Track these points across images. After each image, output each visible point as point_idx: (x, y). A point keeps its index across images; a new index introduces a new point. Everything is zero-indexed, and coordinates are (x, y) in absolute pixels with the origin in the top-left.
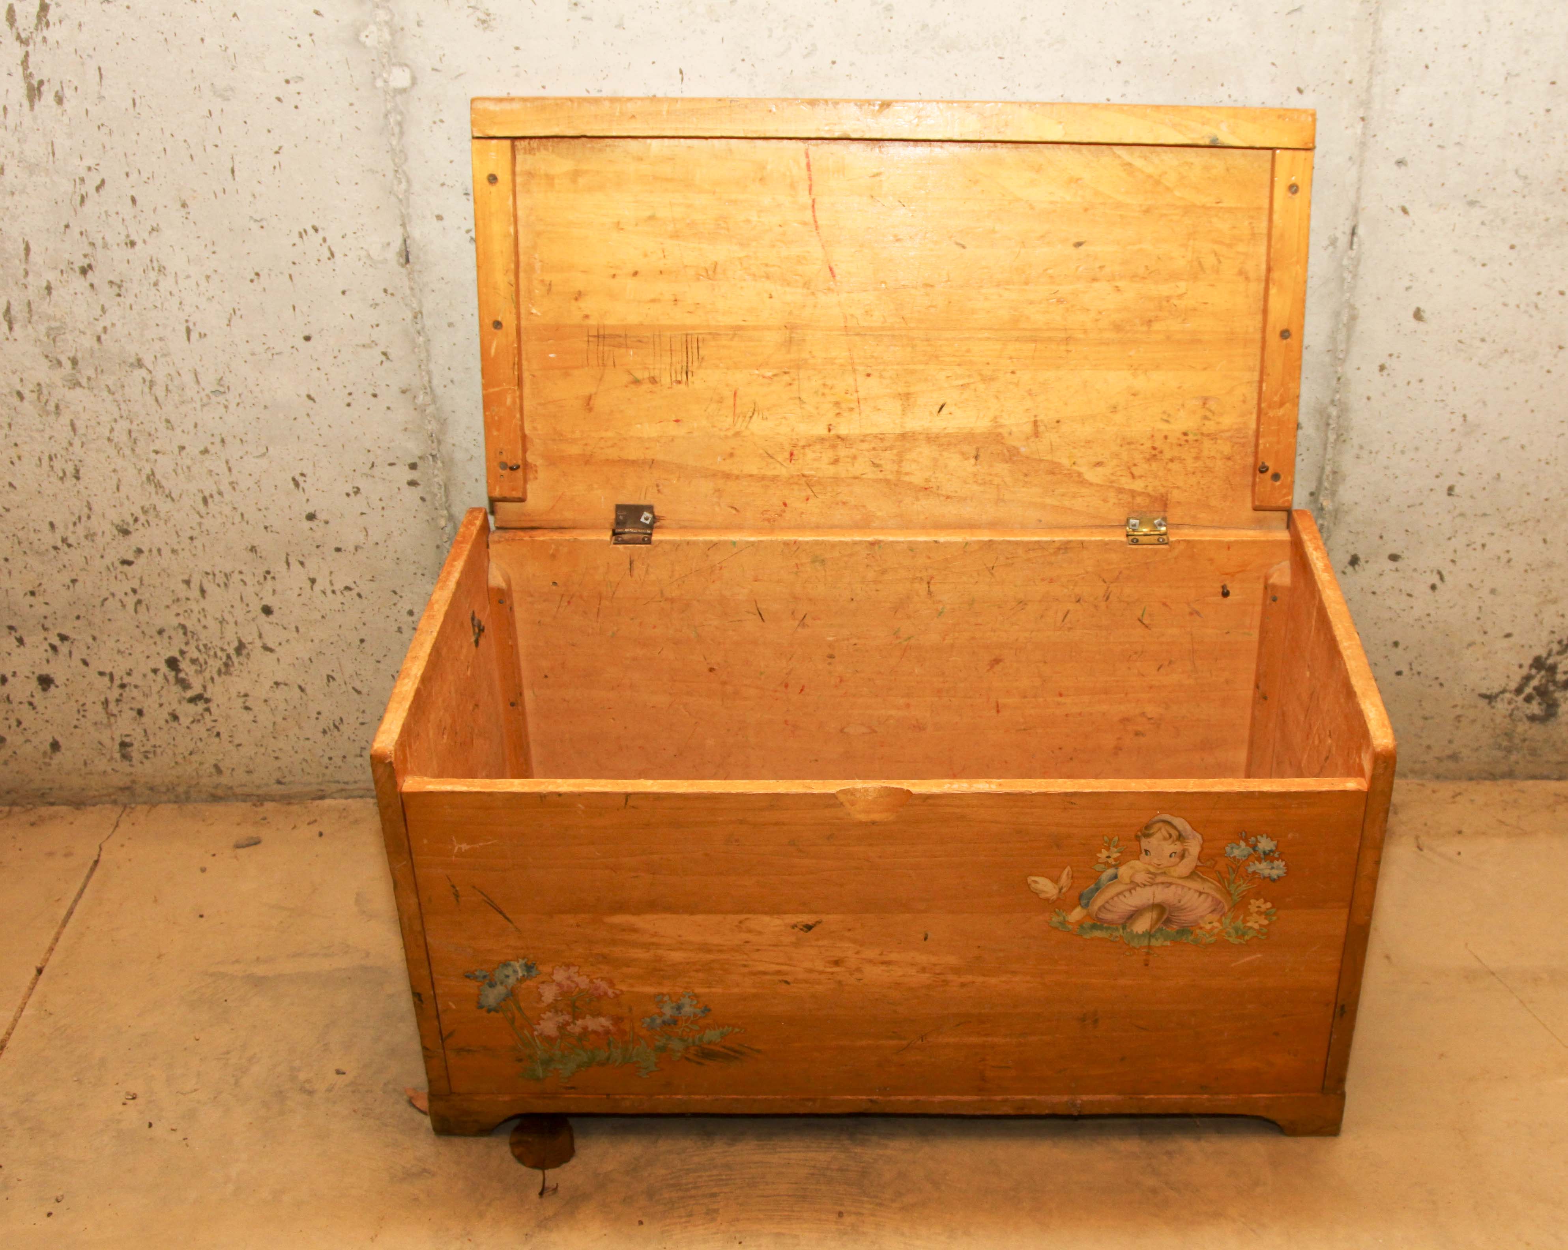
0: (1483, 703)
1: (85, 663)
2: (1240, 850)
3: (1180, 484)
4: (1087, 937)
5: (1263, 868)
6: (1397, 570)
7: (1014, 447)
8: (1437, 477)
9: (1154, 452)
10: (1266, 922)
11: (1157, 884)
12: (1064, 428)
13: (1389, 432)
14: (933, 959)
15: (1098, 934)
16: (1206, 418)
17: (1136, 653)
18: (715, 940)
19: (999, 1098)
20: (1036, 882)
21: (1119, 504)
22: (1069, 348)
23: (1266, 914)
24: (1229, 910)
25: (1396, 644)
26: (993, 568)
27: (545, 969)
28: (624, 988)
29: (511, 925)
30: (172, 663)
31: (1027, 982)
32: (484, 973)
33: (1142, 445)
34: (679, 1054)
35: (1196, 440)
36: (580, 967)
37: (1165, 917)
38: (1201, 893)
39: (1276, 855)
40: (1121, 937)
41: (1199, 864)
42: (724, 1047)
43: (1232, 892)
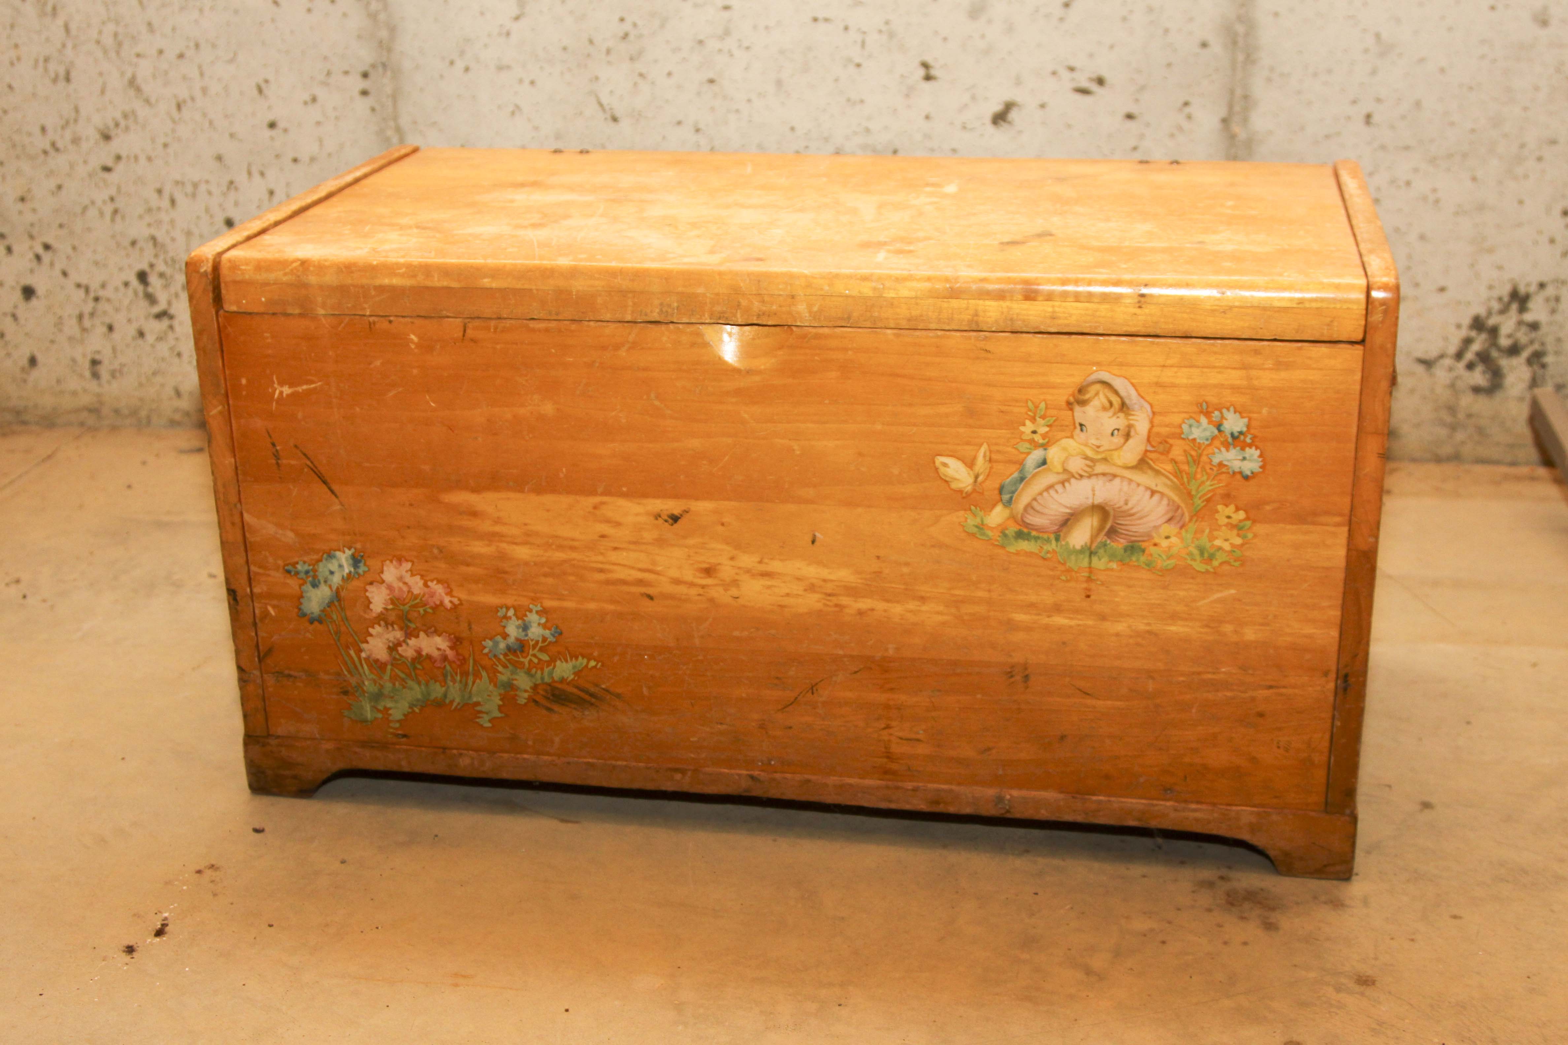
0: (1420, 369)
1: (65, 274)
2: (1201, 431)
4: (1012, 549)
5: (1231, 457)
8: (1353, 103)
10: (1238, 541)
11: (1097, 475)
13: (1299, 52)
14: (825, 573)
15: (1024, 545)
18: (565, 531)
19: (909, 785)
20: (945, 465)
23: (1237, 527)
24: (1191, 520)
27: (373, 563)
28: (464, 596)
29: (336, 500)
30: (142, 277)
31: (938, 613)
32: (306, 567)
34: (526, 695)
36: (413, 562)
37: (1108, 526)
38: (1153, 493)
39: (1248, 440)
40: (1054, 551)
41: (1149, 448)
42: (577, 688)
43: (1193, 493)
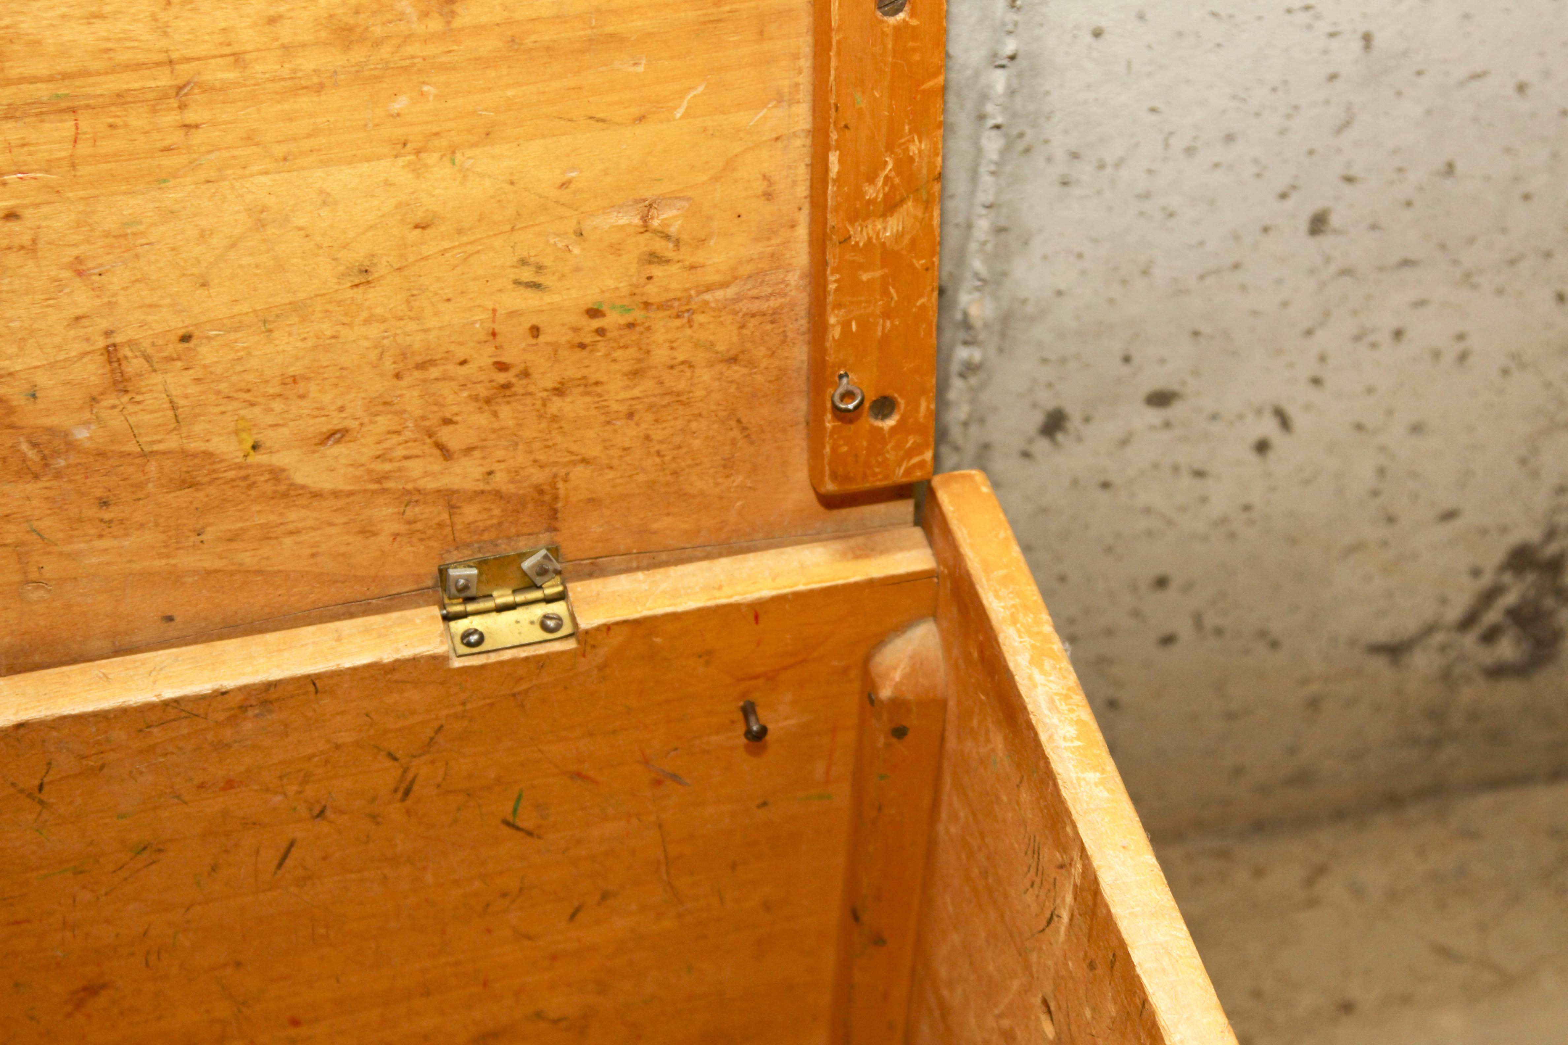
0: (1379, 664)
3: (594, 451)
6: (1167, 425)
7: (51, 431)
8: (1283, 196)
9: (502, 378)
12: (207, 354)
13: (1153, 110)
16: (654, 258)
17: (504, 895)
21: (411, 533)
22: (191, 117)
25: (1162, 583)
26: (41, 787)
33: (463, 363)
35: (631, 326)
